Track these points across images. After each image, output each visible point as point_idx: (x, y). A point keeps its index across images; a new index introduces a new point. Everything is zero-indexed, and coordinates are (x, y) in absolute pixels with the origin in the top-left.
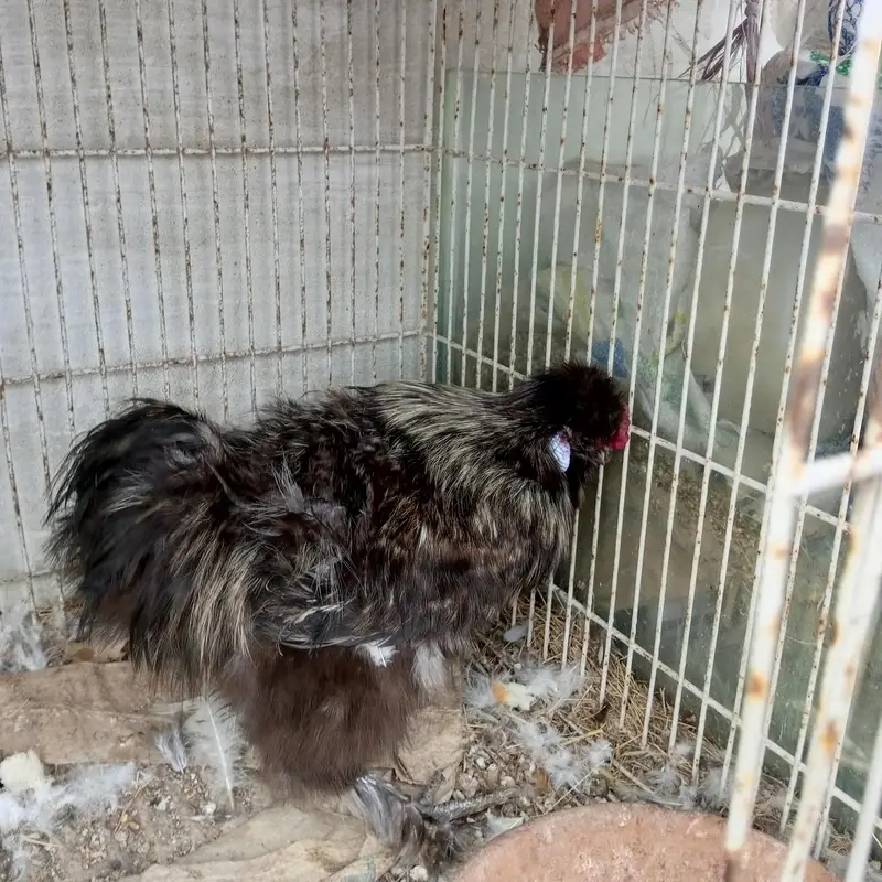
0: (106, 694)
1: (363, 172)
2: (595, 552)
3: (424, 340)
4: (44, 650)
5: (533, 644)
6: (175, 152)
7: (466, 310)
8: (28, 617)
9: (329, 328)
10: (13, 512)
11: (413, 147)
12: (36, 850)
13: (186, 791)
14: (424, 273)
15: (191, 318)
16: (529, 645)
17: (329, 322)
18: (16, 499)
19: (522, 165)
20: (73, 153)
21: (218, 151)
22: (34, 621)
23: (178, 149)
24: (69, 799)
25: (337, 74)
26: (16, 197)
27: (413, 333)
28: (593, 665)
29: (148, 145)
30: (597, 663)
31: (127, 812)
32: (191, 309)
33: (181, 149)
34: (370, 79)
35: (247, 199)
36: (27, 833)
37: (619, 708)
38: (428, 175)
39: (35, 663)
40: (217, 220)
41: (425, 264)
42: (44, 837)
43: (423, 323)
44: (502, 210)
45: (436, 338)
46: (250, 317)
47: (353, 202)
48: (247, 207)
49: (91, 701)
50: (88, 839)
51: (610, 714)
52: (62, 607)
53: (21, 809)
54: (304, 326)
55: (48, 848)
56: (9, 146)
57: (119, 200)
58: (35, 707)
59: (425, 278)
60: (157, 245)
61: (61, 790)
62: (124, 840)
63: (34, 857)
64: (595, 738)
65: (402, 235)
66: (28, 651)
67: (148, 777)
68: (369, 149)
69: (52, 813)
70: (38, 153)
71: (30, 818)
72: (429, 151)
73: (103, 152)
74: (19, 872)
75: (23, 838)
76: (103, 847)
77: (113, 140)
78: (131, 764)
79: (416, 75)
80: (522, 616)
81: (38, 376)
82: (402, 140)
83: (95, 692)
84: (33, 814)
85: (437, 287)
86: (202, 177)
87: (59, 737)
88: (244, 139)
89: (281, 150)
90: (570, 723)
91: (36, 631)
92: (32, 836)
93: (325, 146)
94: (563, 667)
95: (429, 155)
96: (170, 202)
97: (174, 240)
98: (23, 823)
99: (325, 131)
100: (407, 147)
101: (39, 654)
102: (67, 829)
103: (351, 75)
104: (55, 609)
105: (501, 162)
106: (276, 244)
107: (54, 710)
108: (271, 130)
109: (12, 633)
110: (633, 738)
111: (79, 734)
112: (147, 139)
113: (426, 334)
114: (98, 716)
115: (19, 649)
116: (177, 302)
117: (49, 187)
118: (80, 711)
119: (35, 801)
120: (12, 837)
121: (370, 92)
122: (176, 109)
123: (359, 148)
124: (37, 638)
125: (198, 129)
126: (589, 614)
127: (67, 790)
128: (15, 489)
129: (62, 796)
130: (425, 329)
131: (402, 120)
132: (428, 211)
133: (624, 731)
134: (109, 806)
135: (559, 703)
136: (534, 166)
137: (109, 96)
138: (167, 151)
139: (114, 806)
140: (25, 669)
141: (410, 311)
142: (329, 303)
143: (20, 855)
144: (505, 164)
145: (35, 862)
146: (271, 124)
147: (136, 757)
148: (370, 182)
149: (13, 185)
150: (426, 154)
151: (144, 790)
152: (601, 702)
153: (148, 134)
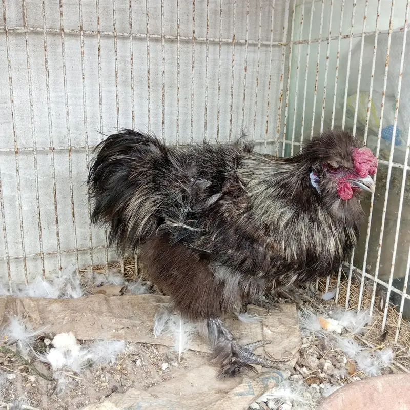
0: (110, 310)
1: (251, 56)
2: (381, 242)
3: (277, 145)
4: (81, 288)
5: (338, 302)
6: (160, 37)
7: (303, 122)
8: (75, 272)
9: (230, 134)
10: (72, 215)
11: (277, 43)
12: (71, 380)
13: (152, 357)
14: (279, 109)
15: (163, 123)
16: (336, 302)
17: (230, 130)
18: (73, 209)
19: (340, 37)
20: (111, 34)
21: (181, 38)
22: (78, 274)
23: (162, 35)
24: (90, 356)
25: (241, 5)
26: (83, 53)
27: (272, 140)
28: (377, 310)
29: (148, 32)
30: (379, 308)
31: (121, 365)
32: (163, 118)
33: (163, 35)
34: (257, 8)
35: (194, 63)
36: (67, 371)
37: (394, 333)
38: (284, 58)
39: (77, 294)
40: (179, 73)
41: (280, 104)
42: (75, 374)
43: (278, 136)
44: (327, 64)
45: (284, 142)
46: (192, 125)
47: (245, 69)
48: (193, 67)
49: (102, 312)
50: (100, 377)
51: (388, 337)
52: (91, 268)
53: (64, 359)
54: (218, 132)
55: (77, 380)
56: (81, 27)
57: (132, 59)
58: (74, 313)
59: (280, 112)
60: (149, 83)
61: (85, 351)
62: (119, 378)
63: (70, 383)
64: (380, 349)
65: (269, 88)
66: (73, 287)
67: (132, 348)
68: (255, 42)
69: (80, 362)
70: (95, 33)
71: (69, 364)
72: (284, 45)
73: (126, 35)
74: (61, 390)
75: (64, 373)
76: (107, 381)
77: (131, 28)
78: (123, 341)
79: (280, 8)
80: (331, 287)
81: (88, 146)
82: (272, 39)
83: (104, 308)
84: (70, 362)
85: (286, 115)
86: (172, 53)
87: (85, 327)
88: (194, 33)
89: (212, 40)
90: (364, 341)
91: (78, 279)
92: (69, 373)
93: (234, 39)
94: (358, 312)
95: (285, 47)
96: (156, 64)
97: (157, 84)
98: (64, 366)
99: (234, 31)
100: (274, 43)
101: (79, 290)
102: (88, 372)
103: (248, 4)
104: (88, 268)
105: (327, 40)
106: (206, 88)
107: (84, 314)
108: (207, 29)
109: (66, 279)
110: (404, 349)
111: (96, 326)
112: (147, 28)
113: (279, 141)
114: (106, 319)
115: (69, 286)
116: (156, 115)
117: (99, 50)
118: (97, 315)
119: (71, 356)
120: (59, 372)
121: (257, 15)
122: (162, 14)
123: (250, 42)
124: (78, 282)
125: (172, 28)
126: (376, 279)
127: (88, 352)
128: (73, 204)
129: (86, 354)
130: (278, 138)
131: (272, 28)
132: (283, 76)
133: (398, 345)
134: (111, 362)
135: (357, 330)
136: (347, 36)
137: (131, 6)
138: (156, 36)
139: (113, 362)
140: (71, 297)
141: (270, 130)
142: (231, 121)
143: (62, 381)
144: (329, 39)
145: (70, 386)
146: (208, 25)
147: (126, 338)
148: (254, 61)
149: (82, 47)
150: (283, 47)
151: (129, 355)
152: (383, 330)
153: (148, 27)
